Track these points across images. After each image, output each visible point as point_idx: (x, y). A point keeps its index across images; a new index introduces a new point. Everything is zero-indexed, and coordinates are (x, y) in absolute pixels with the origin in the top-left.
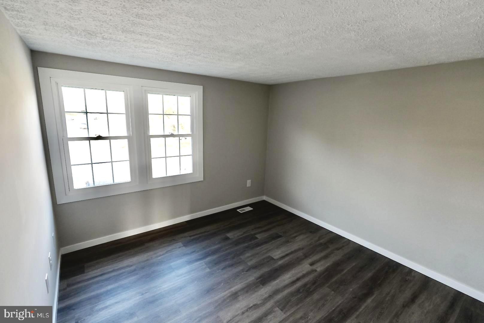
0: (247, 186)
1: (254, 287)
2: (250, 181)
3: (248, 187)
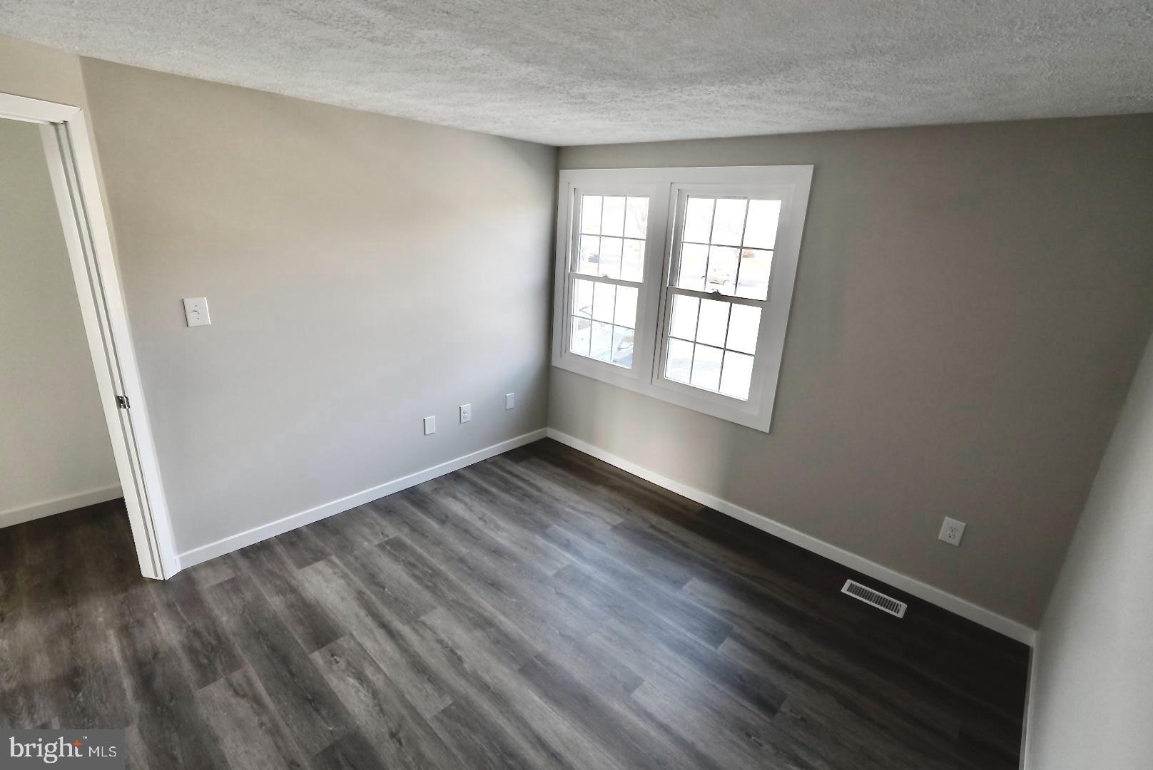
0: (939, 538)
1: (512, 653)
2: (960, 525)
3: (940, 540)
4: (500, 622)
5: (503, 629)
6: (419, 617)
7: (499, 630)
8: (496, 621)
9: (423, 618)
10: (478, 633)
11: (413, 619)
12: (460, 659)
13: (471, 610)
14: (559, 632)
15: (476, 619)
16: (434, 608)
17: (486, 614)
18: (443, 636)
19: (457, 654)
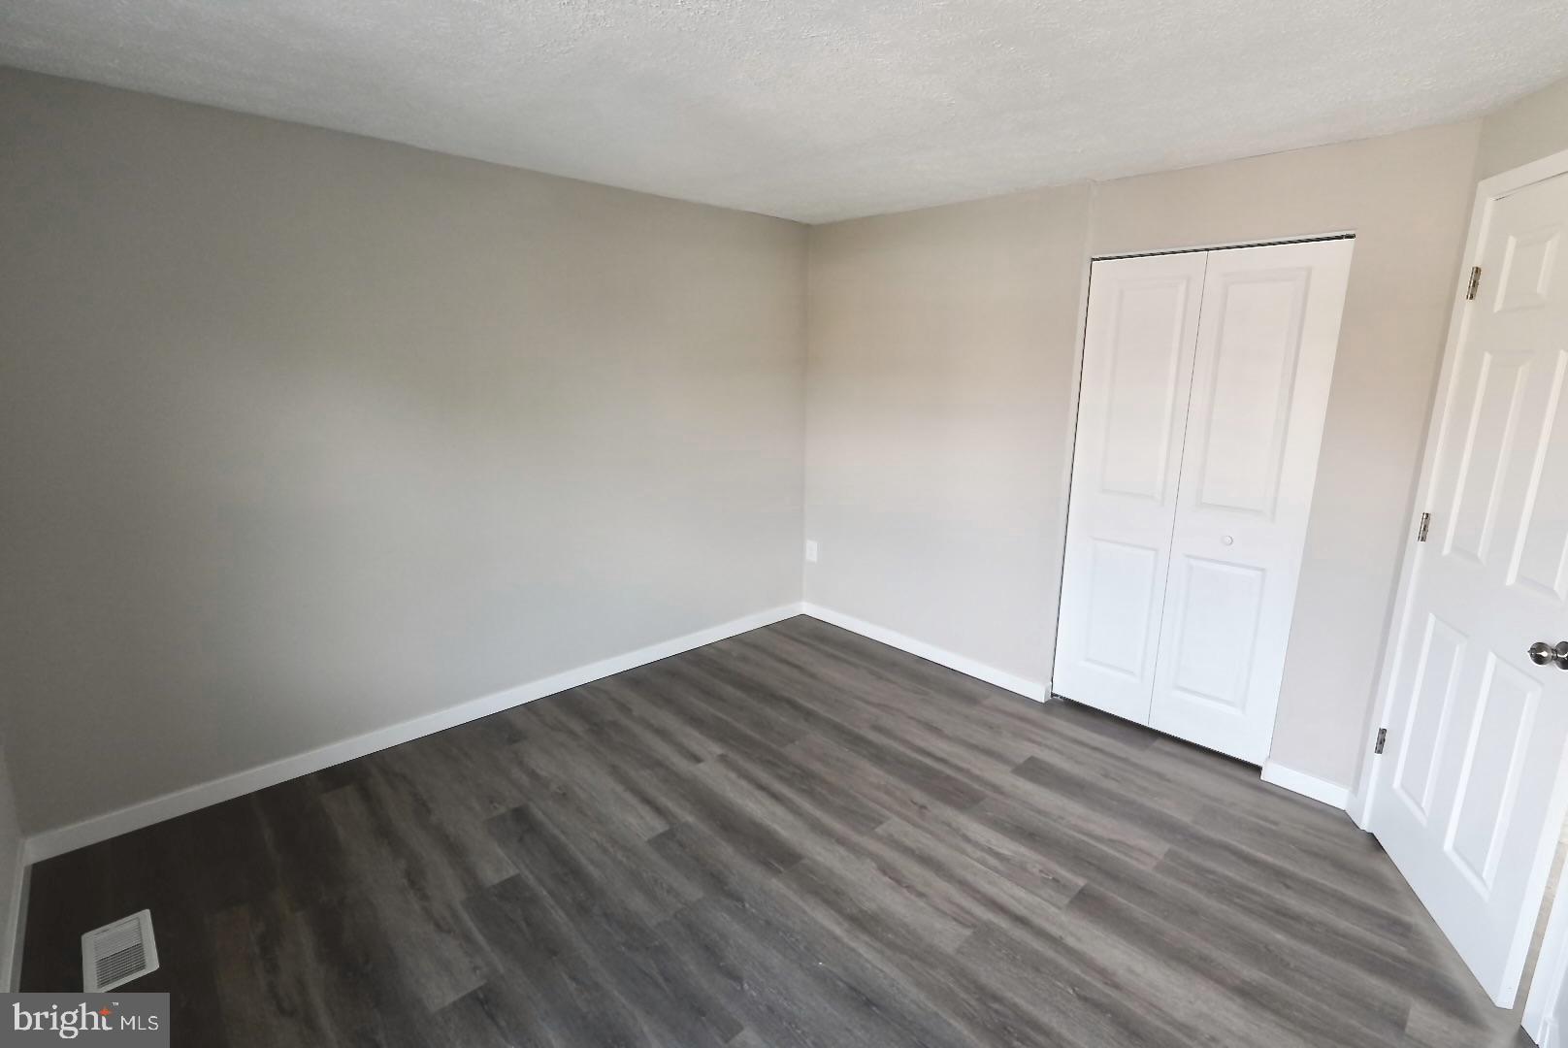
1: (814, 878)
4: (839, 924)
5: (832, 912)
6: (974, 933)
7: (840, 911)
8: (846, 925)
9: (968, 932)
10: (869, 906)
11: (983, 933)
12: (885, 873)
13: (890, 945)
14: (744, 906)
15: (880, 929)
16: (959, 951)
17: (866, 938)
18: (921, 903)
19: (890, 878)
